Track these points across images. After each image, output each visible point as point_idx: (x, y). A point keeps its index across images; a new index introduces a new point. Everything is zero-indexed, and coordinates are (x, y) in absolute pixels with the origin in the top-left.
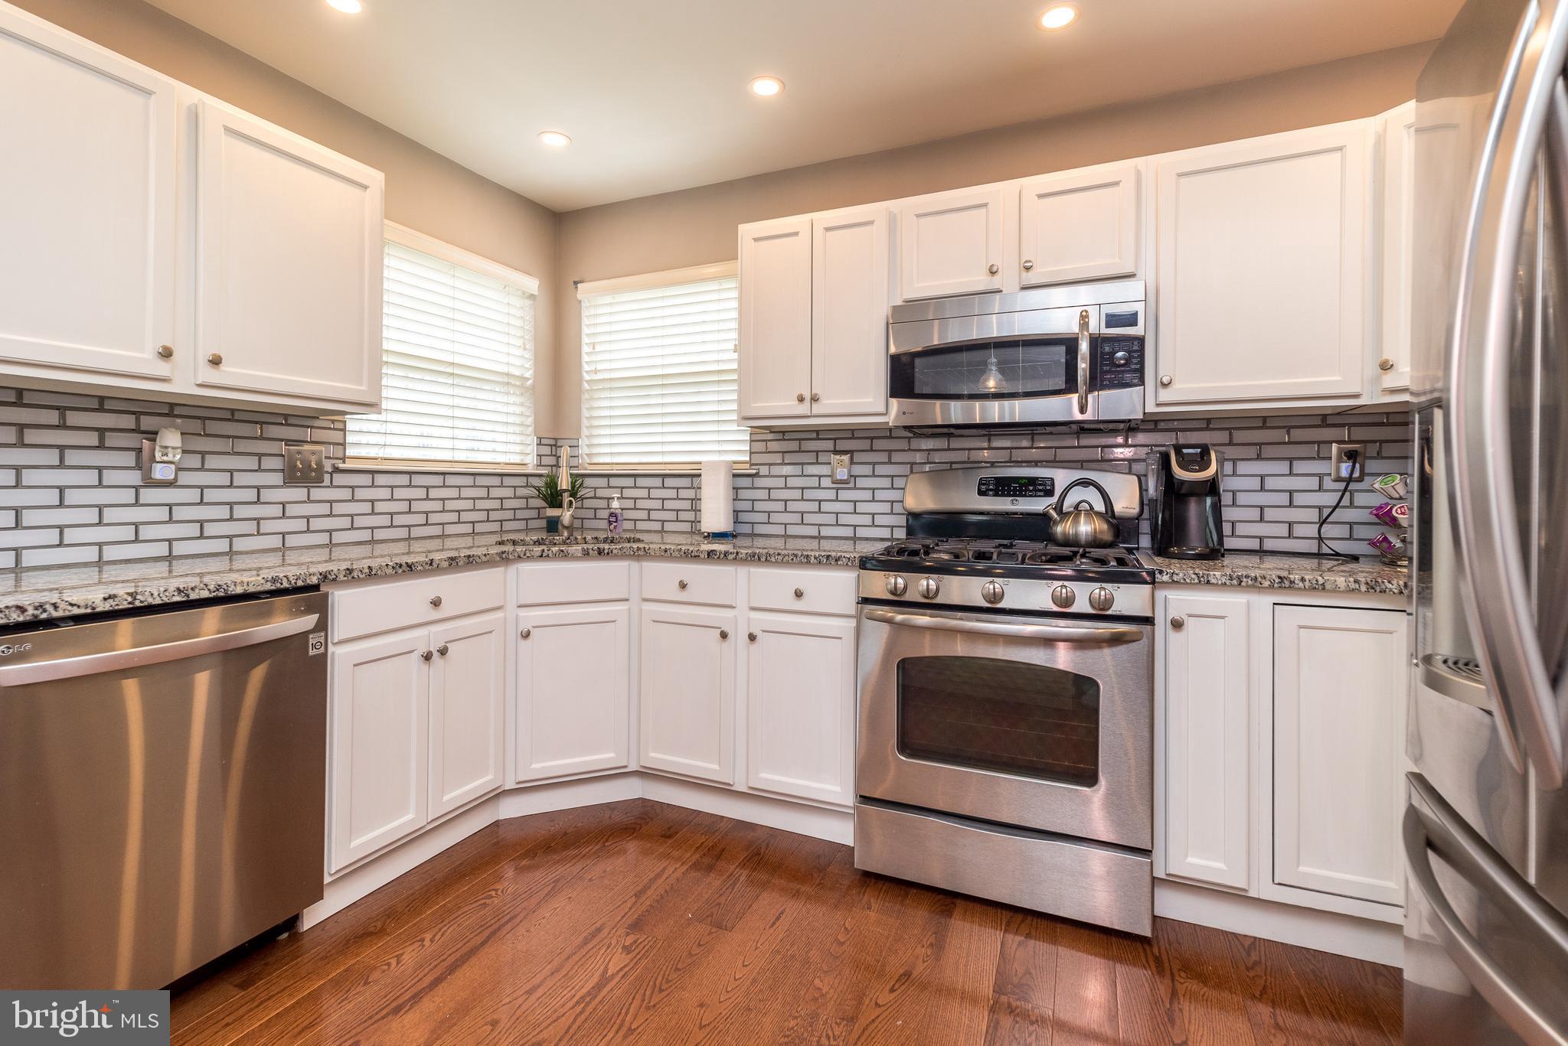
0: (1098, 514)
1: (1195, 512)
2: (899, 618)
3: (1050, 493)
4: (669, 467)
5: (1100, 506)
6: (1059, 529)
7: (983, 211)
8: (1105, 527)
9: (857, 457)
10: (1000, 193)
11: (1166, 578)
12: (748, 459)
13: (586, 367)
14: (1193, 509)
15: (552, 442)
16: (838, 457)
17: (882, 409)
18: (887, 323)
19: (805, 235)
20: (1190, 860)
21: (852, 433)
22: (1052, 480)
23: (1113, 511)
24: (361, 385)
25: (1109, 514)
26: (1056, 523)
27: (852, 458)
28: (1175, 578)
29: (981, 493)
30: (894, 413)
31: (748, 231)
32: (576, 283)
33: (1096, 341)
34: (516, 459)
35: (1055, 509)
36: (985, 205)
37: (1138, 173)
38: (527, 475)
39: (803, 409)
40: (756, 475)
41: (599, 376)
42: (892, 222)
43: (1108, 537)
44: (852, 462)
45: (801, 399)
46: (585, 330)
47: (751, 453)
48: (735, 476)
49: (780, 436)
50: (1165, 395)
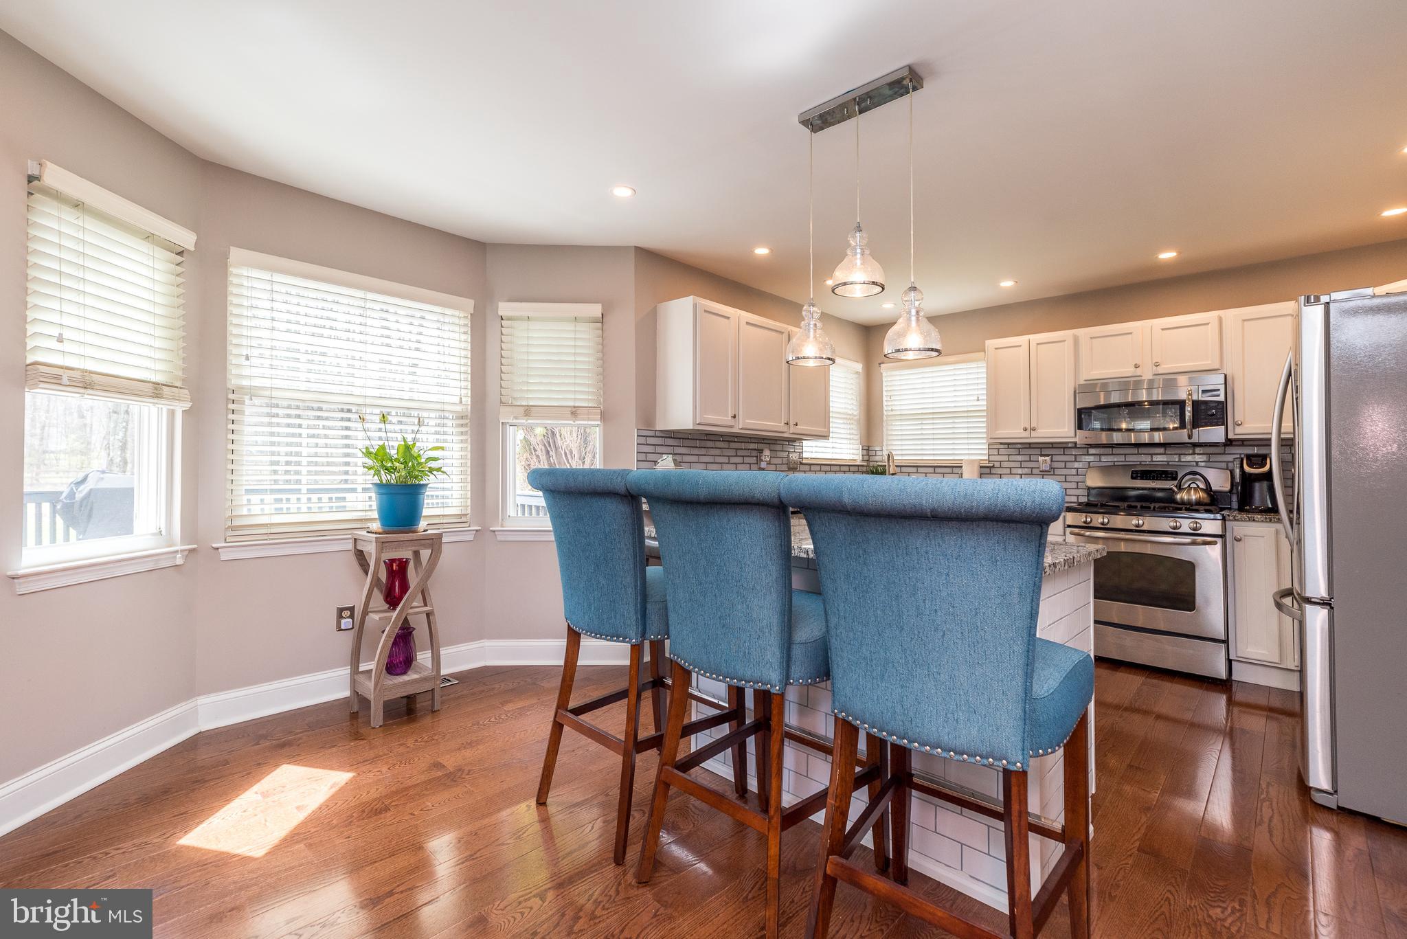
0: (1202, 489)
1: (1259, 489)
2: (1088, 534)
3: (1175, 478)
4: (937, 462)
5: (1202, 486)
6: (1178, 497)
7: (1130, 336)
8: (1205, 496)
9: (1055, 458)
10: (1139, 328)
11: (1231, 518)
12: (987, 458)
13: (885, 408)
14: (1257, 486)
15: (867, 448)
16: (1043, 458)
17: (1073, 435)
18: (1075, 392)
19: (1025, 347)
20: (1249, 650)
21: (1052, 445)
22: (1176, 472)
23: (1211, 488)
24: (781, 423)
25: (1208, 489)
26: (1176, 493)
27: (1052, 458)
28: (1236, 518)
29: (1133, 478)
30: (1081, 437)
31: (991, 344)
32: (880, 364)
33: (1196, 404)
34: (851, 457)
35: (1176, 486)
36: (1131, 333)
37: (1220, 319)
38: (858, 466)
39: (1026, 434)
40: (993, 467)
41: (894, 413)
42: (1076, 340)
43: (1207, 500)
44: (1052, 461)
45: (1025, 430)
46: (885, 389)
47: (989, 455)
48: (981, 467)
49: (1006, 446)
50: (1239, 430)
